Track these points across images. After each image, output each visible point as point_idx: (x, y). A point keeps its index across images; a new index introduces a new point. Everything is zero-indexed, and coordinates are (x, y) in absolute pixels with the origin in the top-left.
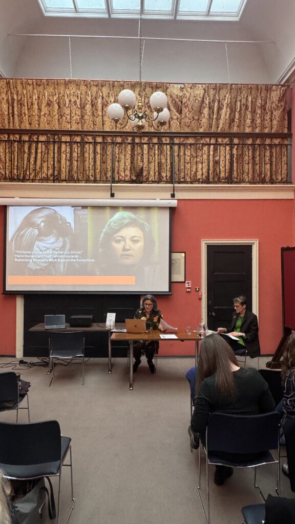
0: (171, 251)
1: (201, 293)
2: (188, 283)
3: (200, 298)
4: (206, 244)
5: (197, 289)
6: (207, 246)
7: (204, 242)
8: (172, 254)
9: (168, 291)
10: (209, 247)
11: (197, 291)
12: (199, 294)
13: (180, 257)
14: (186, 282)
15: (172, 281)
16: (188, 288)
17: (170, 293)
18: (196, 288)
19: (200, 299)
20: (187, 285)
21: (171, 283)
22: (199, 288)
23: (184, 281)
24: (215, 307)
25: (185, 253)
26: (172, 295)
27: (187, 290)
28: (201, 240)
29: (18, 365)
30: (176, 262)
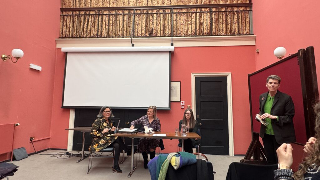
0: (171, 81)
2: (182, 102)
4: (195, 76)
8: (171, 82)
9: (168, 107)
10: (197, 78)
13: (176, 85)
14: (181, 101)
15: (172, 100)
16: (183, 106)
17: (170, 109)
18: (188, 106)
20: (182, 103)
21: (170, 102)
22: (190, 106)
23: (179, 101)
24: (202, 120)
25: (180, 82)
26: (171, 110)
27: (182, 107)
28: (191, 73)
29: (63, 156)
30: (174, 88)
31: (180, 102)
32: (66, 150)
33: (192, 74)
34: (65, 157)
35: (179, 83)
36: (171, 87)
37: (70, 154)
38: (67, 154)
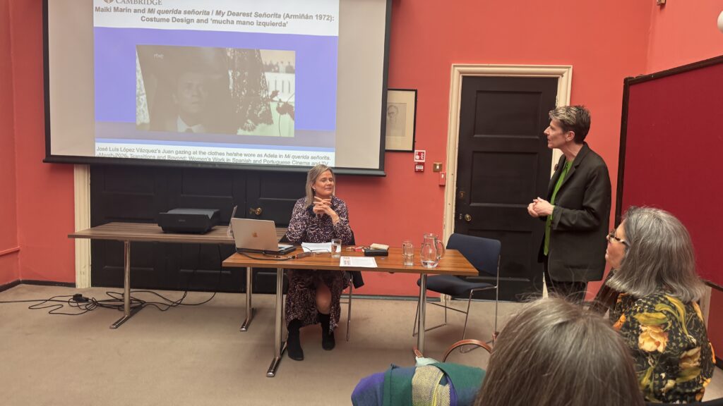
1: (445, 175)
2: (419, 154)
3: (441, 184)
4: (461, 72)
5: (438, 167)
6: (464, 77)
7: (456, 68)
8: (389, 92)
9: (378, 167)
10: (468, 81)
11: (436, 171)
12: (440, 176)
13: (404, 100)
14: (416, 151)
15: (387, 148)
16: (420, 164)
17: (381, 173)
18: (435, 165)
19: (443, 186)
20: (418, 157)
21: (384, 153)
22: (440, 166)
23: (411, 149)
24: (472, 204)
25: (416, 91)
26: (385, 176)
27: (418, 168)
28: (451, 65)
29: (66, 304)
30: (398, 111)
31: (413, 152)
32: (73, 285)
33: (454, 66)
34: (73, 311)
35: (414, 93)
36: (388, 106)
37: (87, 300)
38: (78, 298)
